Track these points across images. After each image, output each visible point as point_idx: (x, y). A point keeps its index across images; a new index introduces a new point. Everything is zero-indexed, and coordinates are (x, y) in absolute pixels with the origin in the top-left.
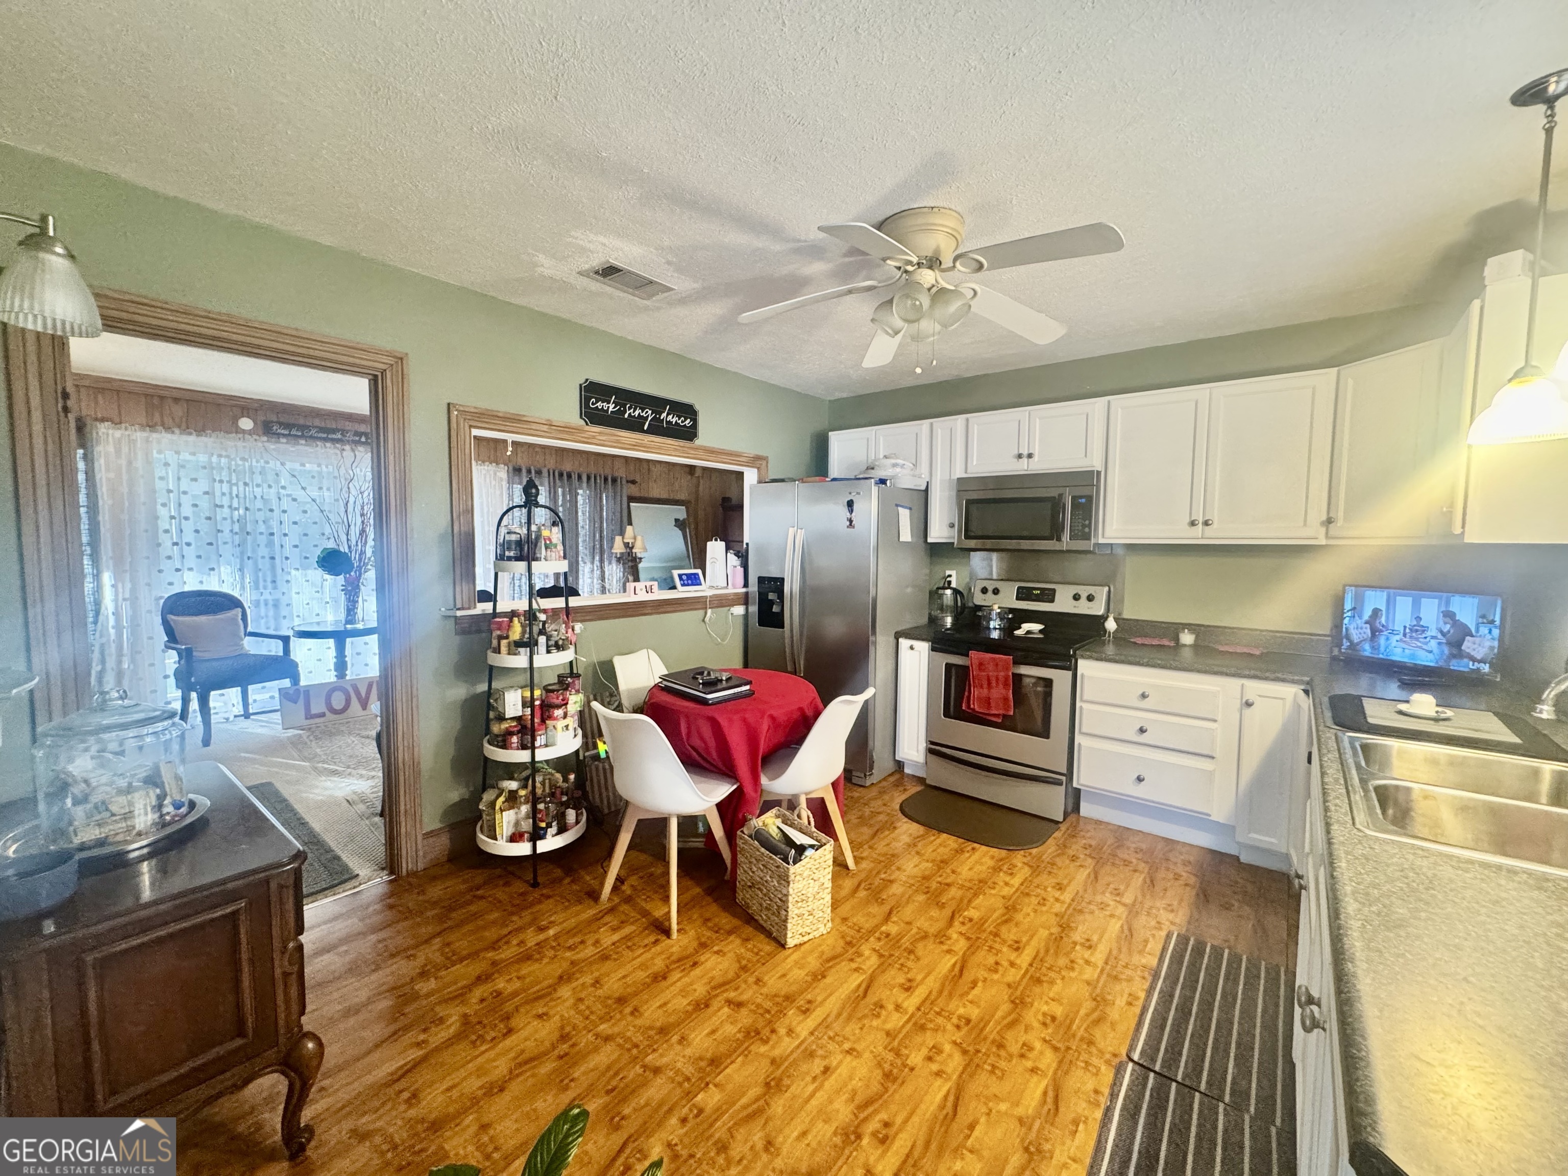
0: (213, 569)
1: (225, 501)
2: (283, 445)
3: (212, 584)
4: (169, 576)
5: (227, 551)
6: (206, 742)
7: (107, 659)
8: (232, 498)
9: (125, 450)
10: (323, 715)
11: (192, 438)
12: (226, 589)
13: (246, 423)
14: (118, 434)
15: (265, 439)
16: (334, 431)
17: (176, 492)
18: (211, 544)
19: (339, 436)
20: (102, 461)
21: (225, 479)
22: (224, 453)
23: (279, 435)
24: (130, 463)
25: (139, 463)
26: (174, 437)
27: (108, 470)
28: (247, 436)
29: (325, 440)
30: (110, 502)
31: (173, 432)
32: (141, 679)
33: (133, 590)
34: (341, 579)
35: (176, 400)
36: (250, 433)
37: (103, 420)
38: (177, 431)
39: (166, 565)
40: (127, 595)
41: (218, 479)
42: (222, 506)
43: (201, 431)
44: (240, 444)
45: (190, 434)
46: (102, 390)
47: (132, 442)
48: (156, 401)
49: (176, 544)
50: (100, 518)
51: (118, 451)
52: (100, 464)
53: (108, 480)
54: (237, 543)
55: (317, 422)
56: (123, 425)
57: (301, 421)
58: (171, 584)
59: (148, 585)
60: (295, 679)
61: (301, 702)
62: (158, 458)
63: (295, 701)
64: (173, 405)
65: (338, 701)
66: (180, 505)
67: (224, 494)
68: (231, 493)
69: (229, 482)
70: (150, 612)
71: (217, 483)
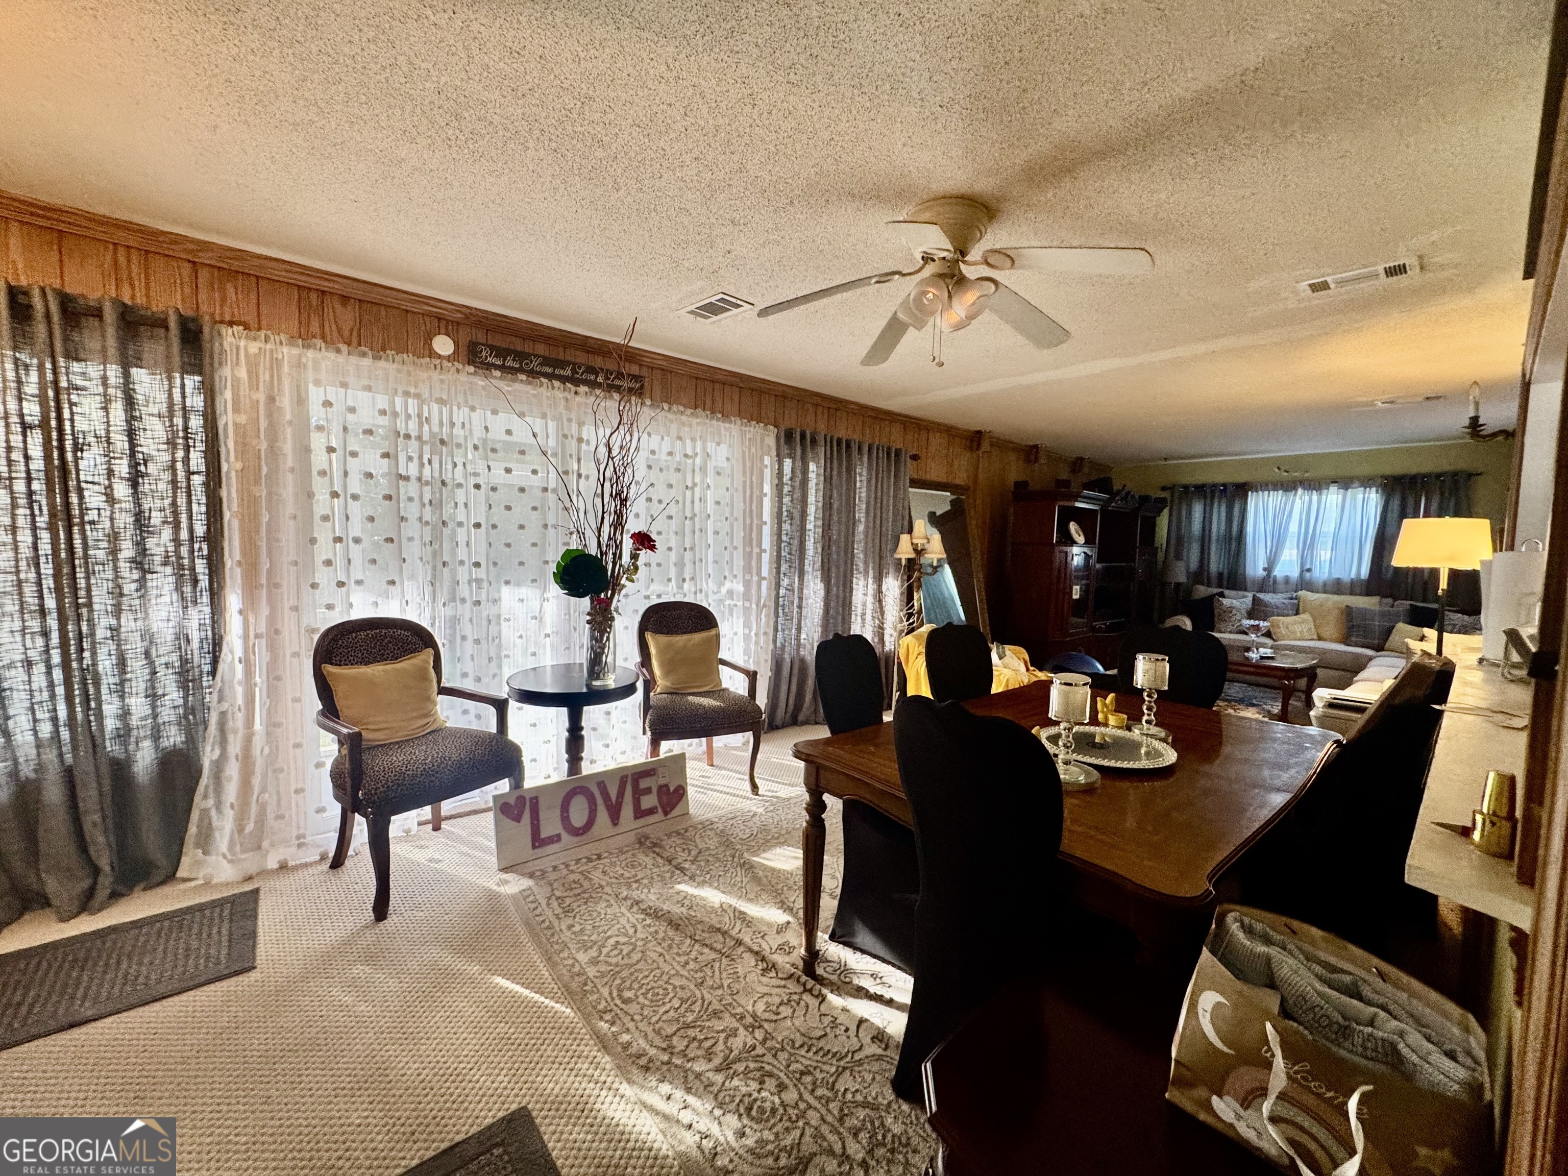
0: (392, 583)
1: (413, 470)
2: (498, 382)
3: (391, 610)
4: (327, 592)
5: (413, 551)
6: (381, 908)
7: (231, 738)
8: (422, 465)
9: (264, 376)
10: (557, 838)
11: (367, 362)
12: (411, 616)
13: (443, 345)
14: (254, 347)
15: (471, 369)
16: (562, 364)
17: (340, 452)
18: (391, 540)
19: (568, 372)
20: (228, 395)
21: (413, 432)
22: (412, 390)
23: (489, 366)
24: (271, 399)
25: (286, 402)
26: (341, 359)
27: (236, 410)
28: (446, 363)
29: (550, 377)
30: (239, 465)
31: (338, 351)
32: (282, 770)
33: (272, 619)
34: (585, 603)
35: (345, 299)
36: (448, 358)
37: (231, 324)
38: (344, 348)
39: (323, 576)
40: (262, 629)
41: (402, 432)
42: (407, 478)
43: (380, 350)
44: (435, 375)
45: (364, 355)
46: (234, 274)
47: (276, 364)
48: (313, 296)
49: (338, 540)
50: (224, 493)
51: (253, 374)
52: (225, 398)
53: (236, 425)
54: (427, 539)
55: (541, 349)
56: (262, 334)
57: (518, 345)
58: (330, 607)
59: (295, 609)
60: (517, 784)
61: (527, 817)
62: (315, 395)
63: (518, 819)
64: (338, 306)
65: (578, 814)
66: (346, 474)
67: (410, 459)
68: (421, 457)
69: (419, 438)
70: (296, 655)
71: (401, 440)
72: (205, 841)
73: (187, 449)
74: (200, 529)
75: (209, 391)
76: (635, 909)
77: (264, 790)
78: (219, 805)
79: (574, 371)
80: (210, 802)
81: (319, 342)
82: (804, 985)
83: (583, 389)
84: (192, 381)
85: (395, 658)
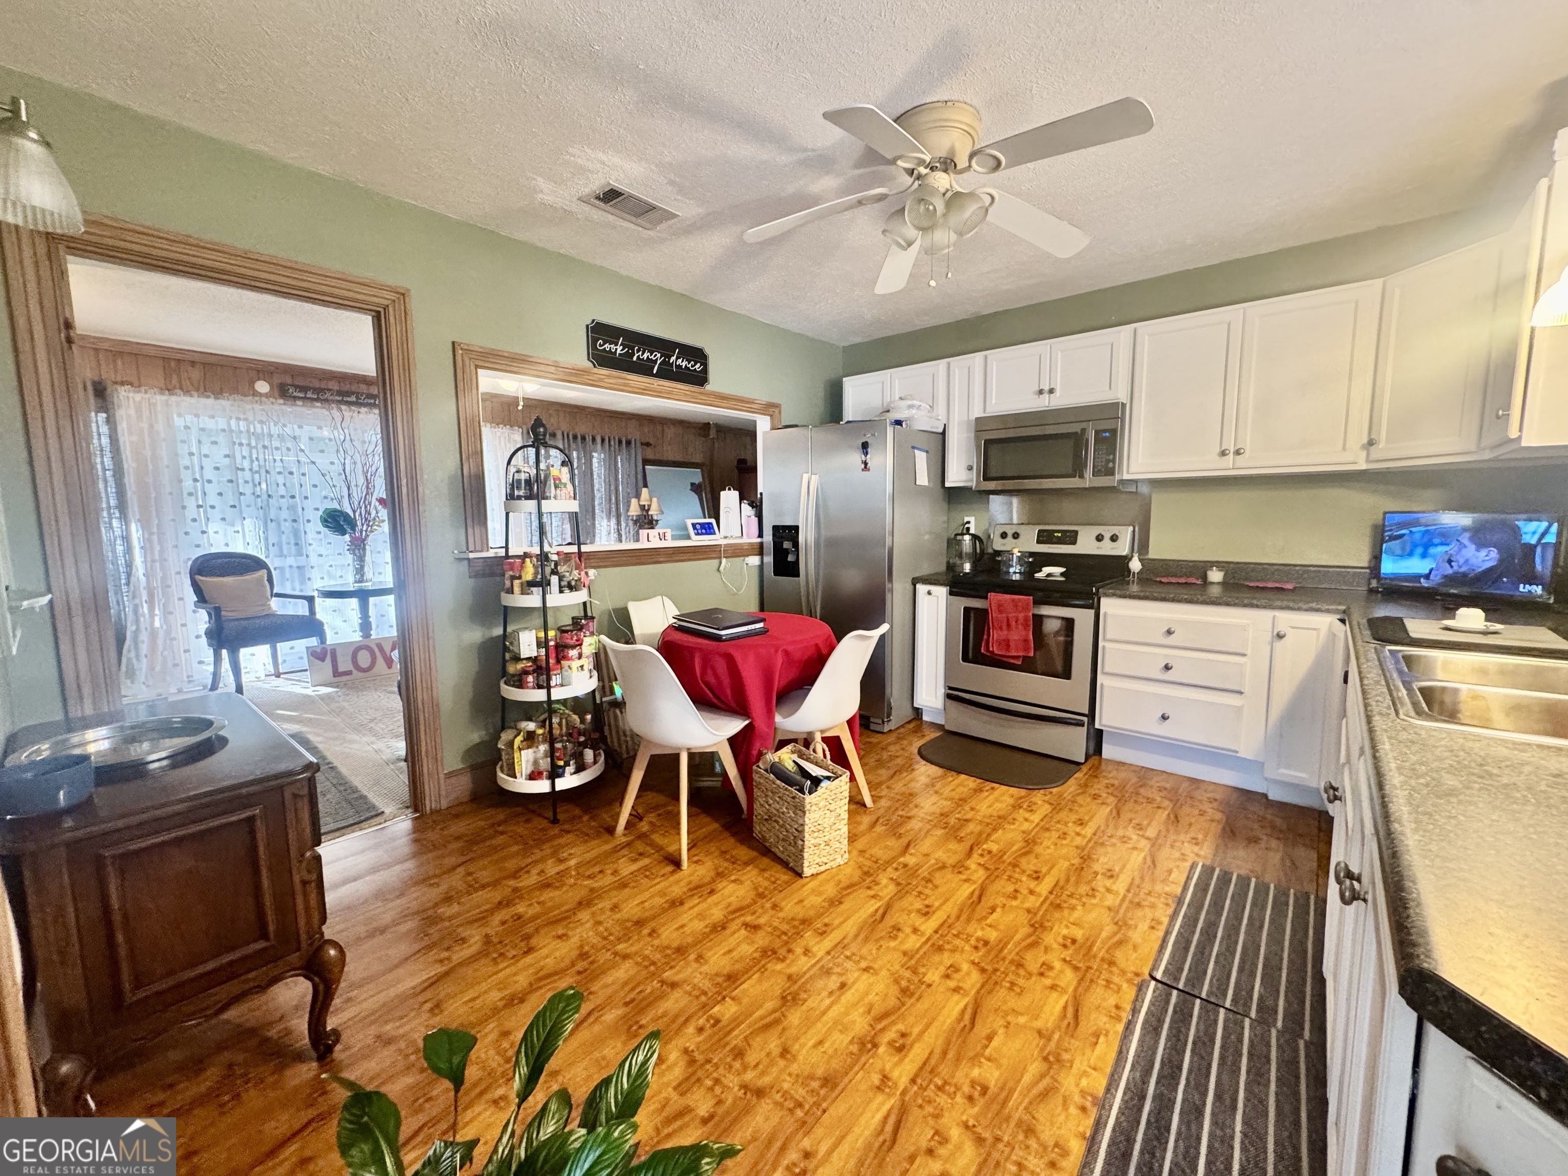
0: (237, 532)
1: (246, 464)
2: (300, 409)
3: (238, 547)
4: (195, 538)
5: (250, 513)
7: (141, 619)
8: (252, 461)
9: (146, 413)
10: (349, 673)
11: (211, 401)
12: (251, 551)
13: (262, 387)
14: (138, 397)
15: (281, 401)
16: (348, 394)
17: (197, 455)
18: (234, 506)
19: (353, 399)
20: (124, 425)
21: (244, 441)
22: (242, 416)
23: (295, 398)
24: (151, 426)
25: (160, 427)
26: (193, 400)
27: (130, 433)
28: (264, 399)
29: (340, 402)
30: (134, 465)
31: (191, 396)
32: (174, 639)
33: (162, 552)
34: (345, 539)
35: (193, 363)
36: (266, 395)
37: (122, 383)
38: (195, 394)
39: (192, 528)
40: (156, 558)
41: (237, 442)
42: (243, 470)
43: (218, 394)
44: (257, 407)
45: (208, 397)
46: (121, 353)
47: (152, 406)
48: (173, 364)
49: (199, 506)
50: (126, 480)
51: (139, 415)
52: (123, 427)
53: (131, 443)
54: (259, 505)
55: (332, 385)
56: (143, 389)
57: (317, 384)
58: (198, 546)
59: (176, 546)
60: (323, 640)
61: (328, 659)
62: (178, 422)
63: (323, 660)
64: (190, 368)
65: (364, 659)
66: (202, 468)
67: (244, 457)
68: (251, 457)
69: (249, 445)
70: (179, 573)
71: (236, 446)
72: (131, 674)
73: (102, 456)
74: (113, 502)
75: (110, 421)
77: (165, 649)
78: (138, 656)
79: (357, 398)
80: (133, 654)
81: (178, 391)
83: (363, 410)
84: (102, 416)
85: (241, 574)
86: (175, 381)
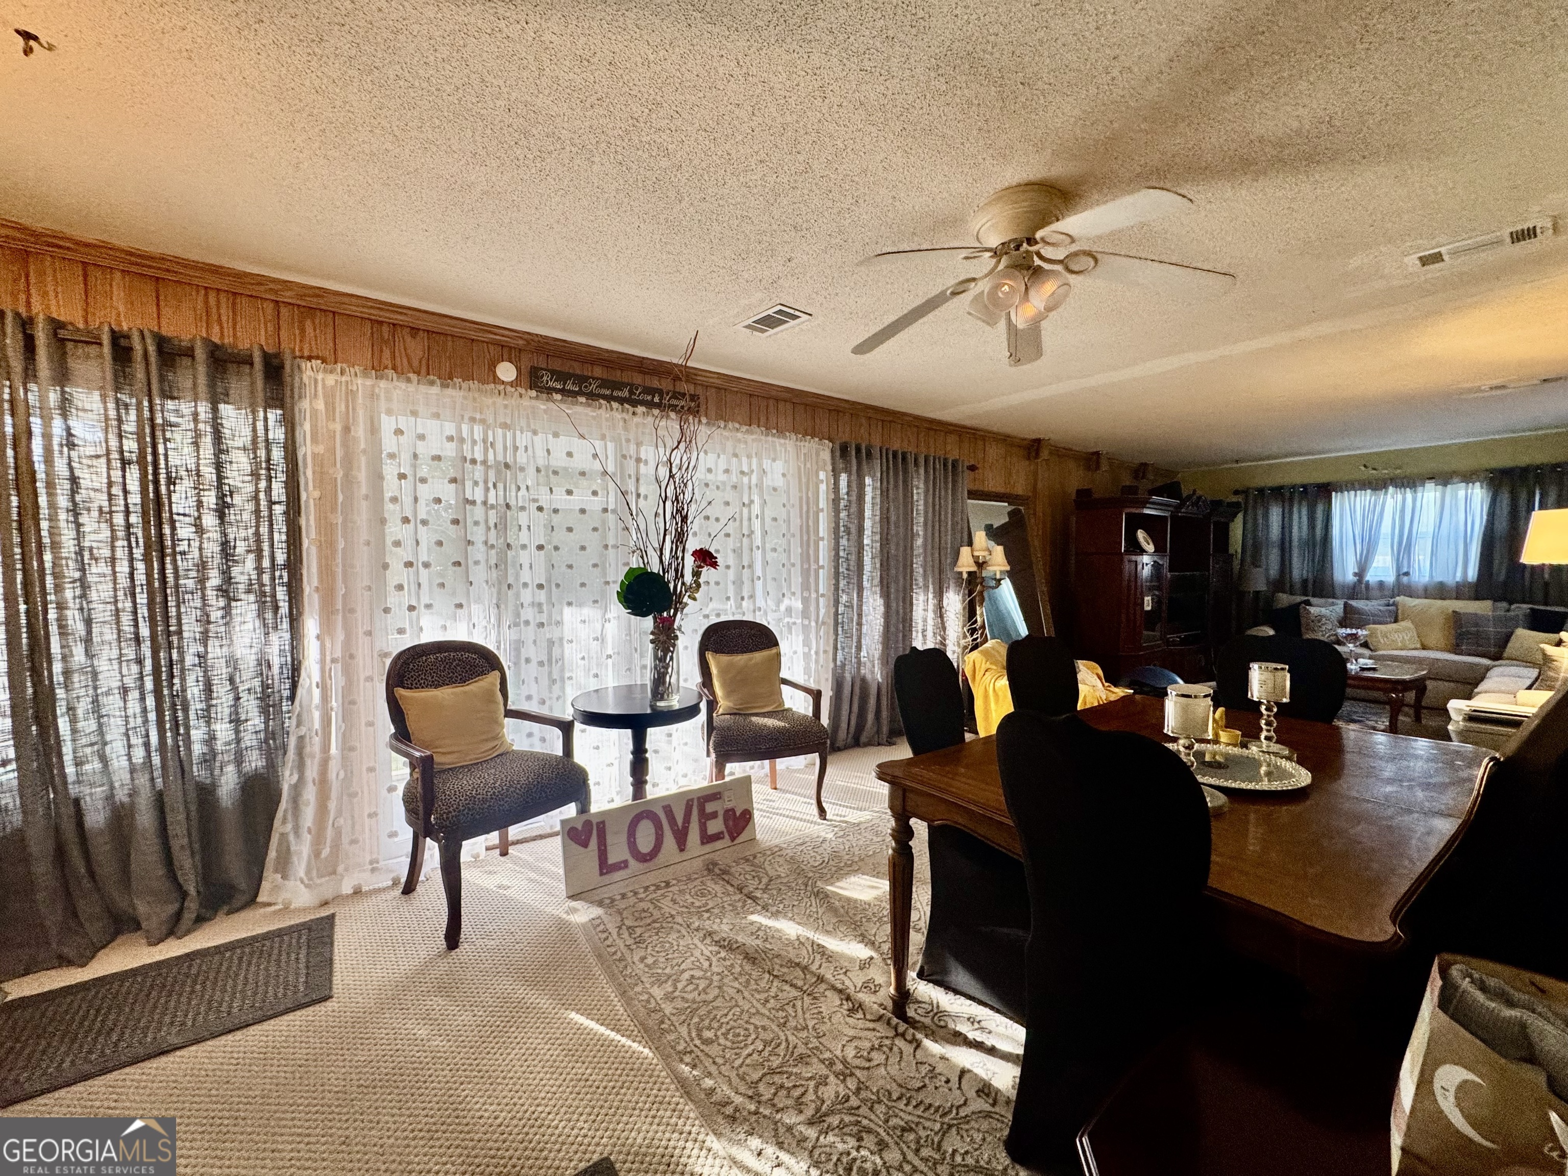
0: (460, 606)
1: (478, 494)
2: (558, 405)
3: (459, 633)
4: (400, 617)
5: (479, 574)
6: (453, 937)
7: (308, 762)
8: (487, 489)
9: (341, 407)
10: (624, 865)
11: (435, 390)
12: (478, 639)
13: (507, 371)
14: (331, 380)
15: (533, 393)
16: (619, 386)
17: (410, 478)
18: (458, 564)
19: (625, 393)
20: (307, 426)
21: (479, 457)
22: (478, 416)
23: (550, 390)
24: (347, 429)
25: (360, 432)
26: (411, 388)
27: (315, 440)
28: (509, 389)
29: (609, 399)
30: (317, 494)
31: (409, 380)
32: (356, 795)
33: (348, 643)
34: (648, 623)
35: (414, 331)
36: (511, 384)
37: (310, 358)
38: (413, 377)
39: (393, 600)
40: (338, 654)
41: (469, 457)
42: (473, 503)
43: (447, 378)
44: (500, 401)
45: (432, 383)
46: (311, 311)
47: (351, 395)
48: (385, 328)
49: (409, 564)
50: (303, 521)
51: (330, 407)
52: (305, 429)
53: (315, 456)
54: (493, 562)
55: (598, 372)
56: (338, 366)
57: (577, 369)
58: (401, 631)
59: (369, 633)
60: (585, 806)
61: (594, 842)
62: (387, 424)
63: (585, 845)
64: (408, 339)
65: (645, 839)
66: (416, 500)
67: (476, 483)
68: (486, 482)
69: (484, 462)
70: (369, 679)
71: (467, 465)
72: (284, 866)
73: (269, 479)
74: (281, 558)
75: (290, 424)
76: (708, 941)
77: (339, 813)
78: (296, 829)
79: (631, 392)
80: (289, 827)
81: (390, 373)
82: (896, 1028)
83: (641, 409)
84: (274, 415)
85: (464, 681)
86: (387, 353)
